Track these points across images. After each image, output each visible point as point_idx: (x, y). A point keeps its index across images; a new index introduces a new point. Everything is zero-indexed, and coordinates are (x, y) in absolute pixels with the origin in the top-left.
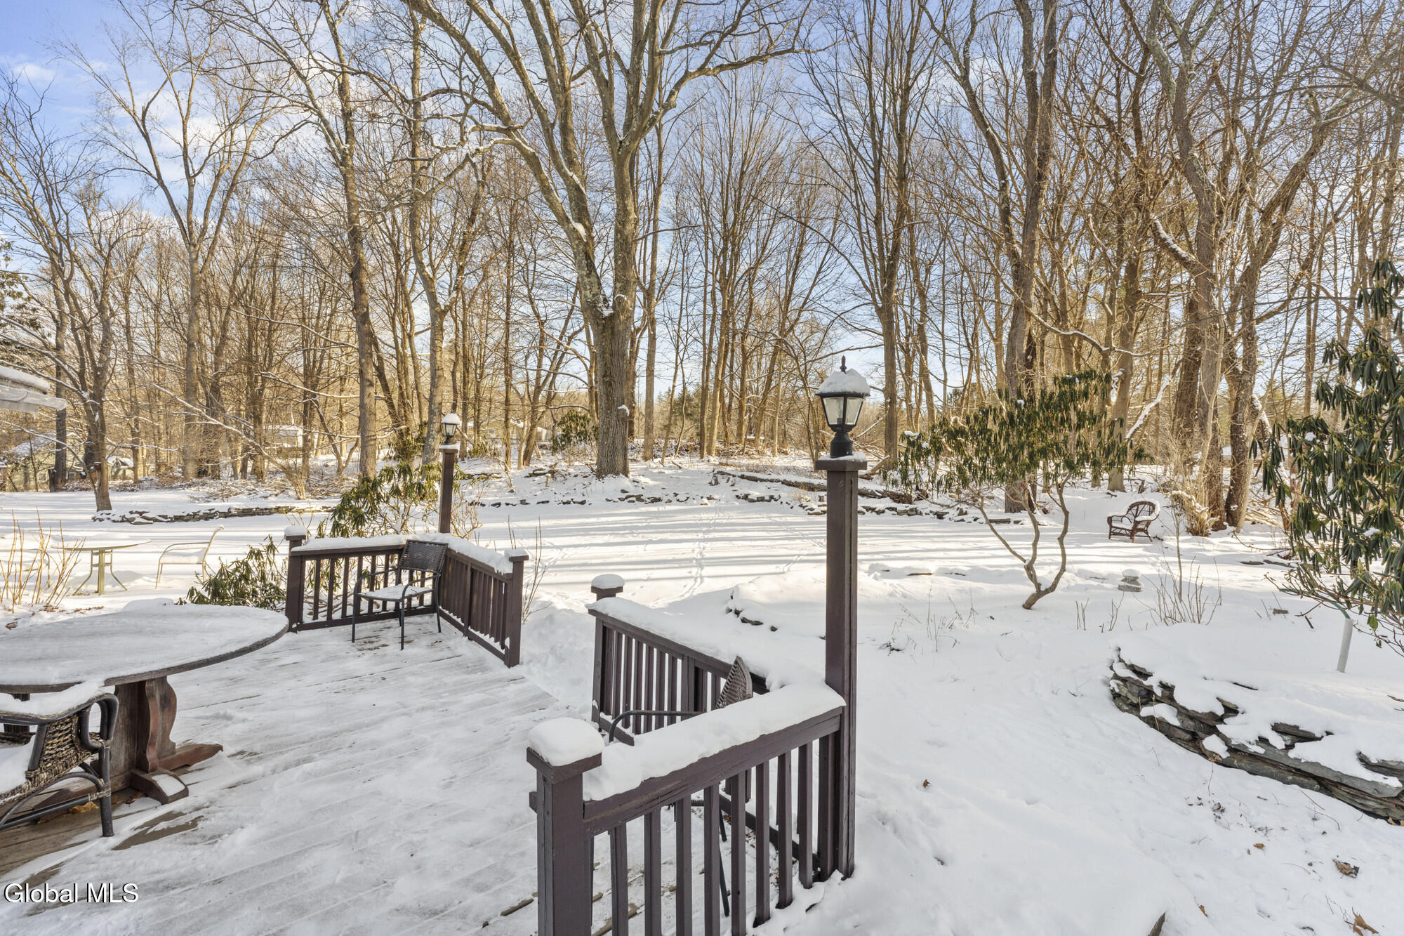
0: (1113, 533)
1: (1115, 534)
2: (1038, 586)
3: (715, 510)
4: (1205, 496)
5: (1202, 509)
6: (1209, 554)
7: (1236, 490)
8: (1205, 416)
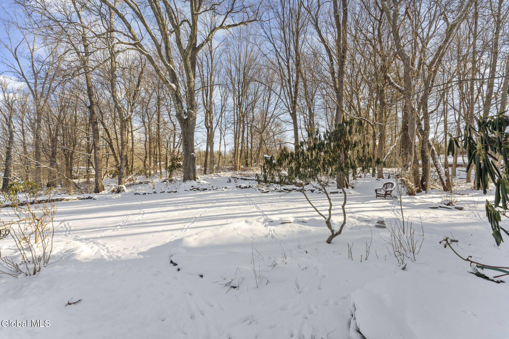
0: (378, 196)
1: (379, 196)
2: (332, 231)
3: (226, 192)
4: (413, 179)
5: (412, 184)
6: (416, 204)
7: (424, 176)
8: (411, 147)
